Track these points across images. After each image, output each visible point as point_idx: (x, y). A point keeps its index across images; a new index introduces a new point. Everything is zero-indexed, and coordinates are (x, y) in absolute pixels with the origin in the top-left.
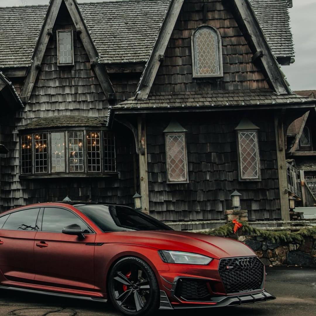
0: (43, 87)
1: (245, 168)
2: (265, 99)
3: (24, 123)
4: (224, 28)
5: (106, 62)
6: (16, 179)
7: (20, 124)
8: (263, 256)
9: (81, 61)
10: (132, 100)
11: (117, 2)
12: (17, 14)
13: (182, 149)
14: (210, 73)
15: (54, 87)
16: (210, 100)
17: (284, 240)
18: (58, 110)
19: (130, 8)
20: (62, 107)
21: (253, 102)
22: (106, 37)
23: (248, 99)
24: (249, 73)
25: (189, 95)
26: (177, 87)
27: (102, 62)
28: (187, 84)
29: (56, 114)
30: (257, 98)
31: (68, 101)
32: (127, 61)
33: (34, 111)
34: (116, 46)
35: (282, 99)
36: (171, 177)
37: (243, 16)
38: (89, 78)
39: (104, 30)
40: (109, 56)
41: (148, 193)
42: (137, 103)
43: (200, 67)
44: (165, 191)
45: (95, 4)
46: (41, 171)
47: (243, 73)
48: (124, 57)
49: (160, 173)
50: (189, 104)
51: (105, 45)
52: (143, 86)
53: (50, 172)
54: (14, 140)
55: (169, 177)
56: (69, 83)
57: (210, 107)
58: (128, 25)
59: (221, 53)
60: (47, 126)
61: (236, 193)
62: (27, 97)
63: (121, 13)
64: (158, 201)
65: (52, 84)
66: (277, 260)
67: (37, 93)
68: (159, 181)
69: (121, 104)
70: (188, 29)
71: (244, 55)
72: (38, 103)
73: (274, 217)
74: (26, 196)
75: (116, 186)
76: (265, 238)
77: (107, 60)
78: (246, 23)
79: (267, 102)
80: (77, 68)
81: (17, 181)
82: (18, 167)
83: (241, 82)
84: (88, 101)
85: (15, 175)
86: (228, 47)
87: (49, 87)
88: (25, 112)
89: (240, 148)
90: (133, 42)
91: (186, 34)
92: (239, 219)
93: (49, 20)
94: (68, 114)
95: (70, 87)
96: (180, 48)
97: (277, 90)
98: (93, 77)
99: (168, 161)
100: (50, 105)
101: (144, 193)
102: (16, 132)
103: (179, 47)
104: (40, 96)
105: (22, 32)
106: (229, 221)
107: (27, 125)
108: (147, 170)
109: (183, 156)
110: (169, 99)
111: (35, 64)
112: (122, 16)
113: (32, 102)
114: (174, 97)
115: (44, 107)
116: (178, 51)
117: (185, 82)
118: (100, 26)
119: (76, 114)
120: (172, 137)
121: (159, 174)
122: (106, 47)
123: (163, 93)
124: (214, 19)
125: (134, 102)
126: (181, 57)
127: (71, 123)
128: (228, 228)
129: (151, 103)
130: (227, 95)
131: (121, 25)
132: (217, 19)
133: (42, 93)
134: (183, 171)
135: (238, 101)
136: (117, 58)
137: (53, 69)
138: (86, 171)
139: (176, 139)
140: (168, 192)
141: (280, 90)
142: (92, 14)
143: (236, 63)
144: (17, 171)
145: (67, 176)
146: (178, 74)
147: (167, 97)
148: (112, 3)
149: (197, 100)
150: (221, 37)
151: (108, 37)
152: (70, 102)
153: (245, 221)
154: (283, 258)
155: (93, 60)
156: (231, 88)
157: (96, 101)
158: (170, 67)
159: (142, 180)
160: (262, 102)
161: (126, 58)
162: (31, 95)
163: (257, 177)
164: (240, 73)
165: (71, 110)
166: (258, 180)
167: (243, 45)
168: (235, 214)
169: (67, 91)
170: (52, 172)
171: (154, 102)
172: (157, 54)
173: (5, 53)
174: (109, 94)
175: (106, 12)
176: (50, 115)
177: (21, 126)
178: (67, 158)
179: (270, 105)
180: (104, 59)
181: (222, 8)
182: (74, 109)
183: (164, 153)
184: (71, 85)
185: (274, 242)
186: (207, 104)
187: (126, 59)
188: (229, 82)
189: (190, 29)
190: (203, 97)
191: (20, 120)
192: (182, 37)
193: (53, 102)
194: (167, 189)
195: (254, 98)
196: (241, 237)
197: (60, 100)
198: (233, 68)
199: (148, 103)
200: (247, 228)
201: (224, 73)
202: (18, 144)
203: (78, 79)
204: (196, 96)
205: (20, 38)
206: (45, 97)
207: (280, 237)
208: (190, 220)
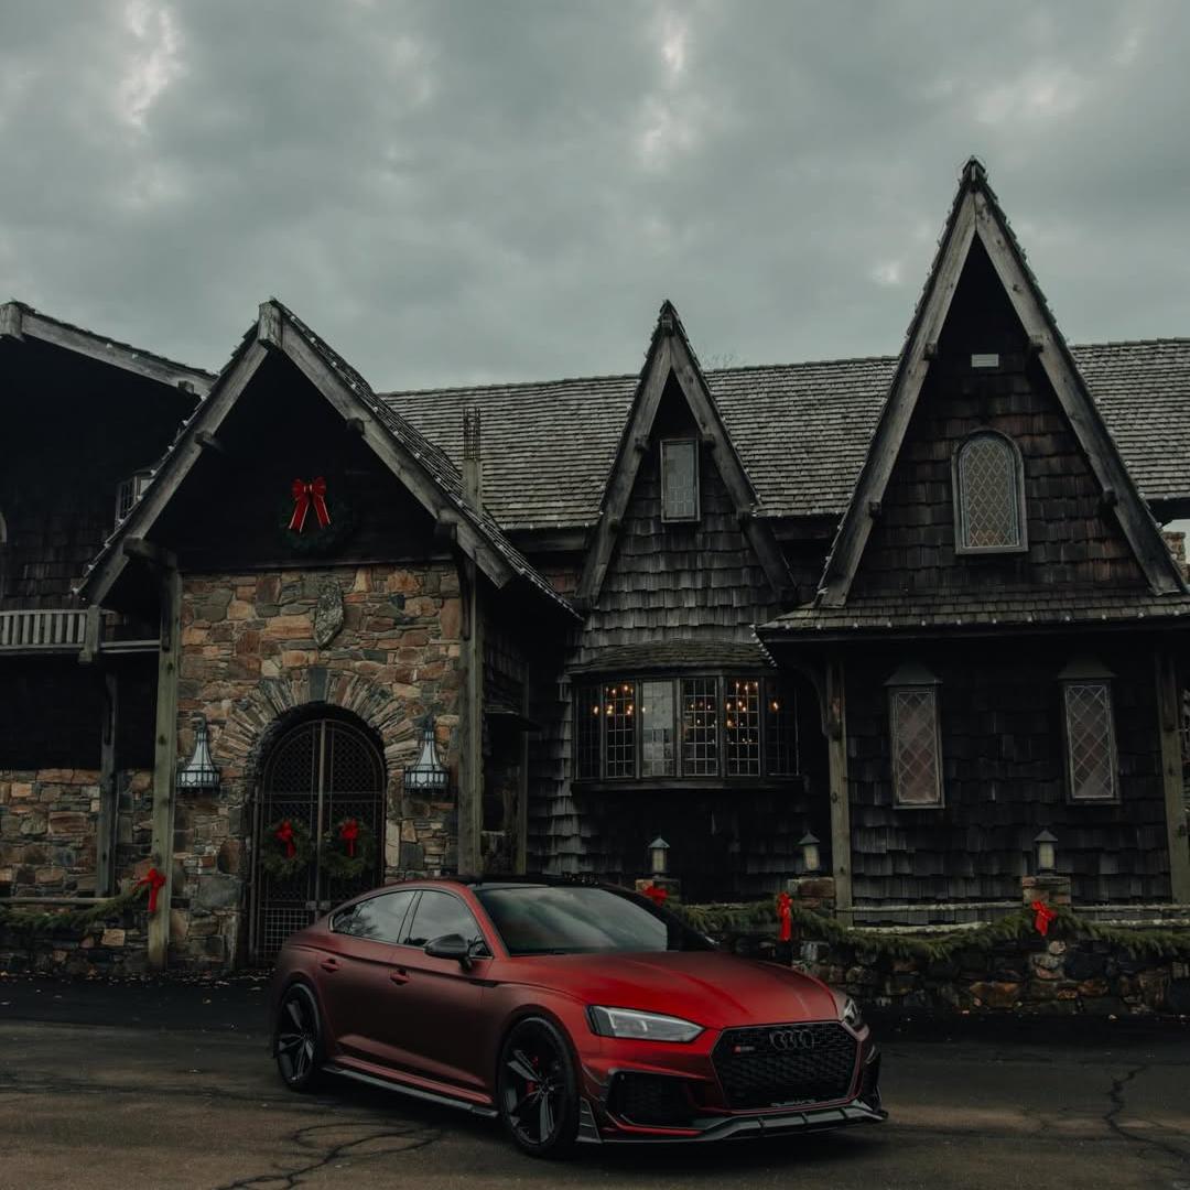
0: (629, 573)
1: (1082, 774)
2: (1122, 607)
3: (584, 658)
4: (1032, 435)
5: (771, 513)
6: (565, 791)
7: (576, 661)
8: (1109, 990)
9: (718, 512)
10: (809, 610)
11: (838, 363)
12: (600, 396)
13: (930, 726)
14: (996, 543)
15: (654, 574)
16: (991, 608)
17: (1157, 953)
18: (665, 627)
19: (864, 378)
20: (673, 622)
21: (1091, 615)
22: (788, 451)
23: (1083, 606)
24: (1091, 542)
25: (944, 597)
26: (921, 577)
27: (762, 514)
28: (944, 569)
29: (659, 637)
30: (1106, 603)
31: (686, 606)
32: (821, 511)
33: (608, 631)
34: (806, 473)
35: (1164, 605)
36: (902, 793)
37: (1068, 408)
38: (737, 551)
39: (789, 435)
40: (783, 499)
41: (848, 831)
42: (816, 618)
43: (974, 529)
44: (891, 827)
45: (784, 368)
46: (620, 773)
47: (1077, 542)
48: (817, 501)
49: (878, 783)
50: (938, 620)
51: (780, 471)
52: (835, 577)
53: (638, 777)
54: (561, 699)
55: (898, 793)
56: (690, 566)
57: (987, 626)
58: (848, 420)
59: (1023, 496)
60: (633, 666)
61: (1046, 835)
62: (591, 596)
63: (840, 391)
64: (874, 851)
65: (649, 566)
66: (1143, 1001)
67: (615, 589)
68: (876, 803)
69: (780, 620)
70: (945, 439)
71: (1080, 498)
72: (618, 611)
73: (1154, 893)
74: (587, 834)
75: (798, 809)
76: (1114, 947)
77: (776, 509)
78: (1074, 424)
79: (1128, 612)
80: (710, 529)
81: (567, 797)
82: (569, 764)
83: (1074, 563)
84: (735, 605)
85: (562, 782)
86: (1043, 480)
87: (643, 573)
88: (587, 632)
89: (1069, 725)
90: (848, 465)
91: (941, 449)
92: (1050, 900)
93: (639, 418)
94: (687, 636)
95: (693, 572)
96: (927, 484)
97: (1154, 584)
98: (745, 549)
99: (897, 754)
100: (644, 615)
101: (839, 831)
102: (565, 679)
103: (923, 482)
104: (623, 596)
105: (598, 441)
106: (1027, 905)
107: (591, 663)
108: (846, 775)
109: (931, 743)
110: (895, 607)
111: (609, 520)
112: (839, 398)
113: (603, 610)
114: (907, 602)
115: (631, 622)
116: (922, 492)
117: (938, 564)
118: (782, 424)
119: (706, 636)
120: (904, 697)
121: (875, 784)
122: (782, 477)
123: (884, 593)
124: (1007, 415)
125: (811, 614)
126: (929, 505)
127: (688, 659)
128: (1021, 921)
129: (852, 617)
130: (1035, 597)
131: (831, 422)
132: (1016, 415)
133: (626, 588)
134: (932, 778)
135: (1058, 610)
136: (798, 505)
137: (653, 532)
138: (723, 776)
139: (914, 702)
140: (897, 829)
141: (1163, 584)
142: (771, 395)
143: (1061, 520)
144: (565, 773)
145: (677, 786)
146: (921, 546)
147: (891, 602)
148: (828, 364)
149: (961, 609)
150: (1024, 456)
151: (793, 451)
152: (690, 608)
153: (1064, 904)
154: (1157, 996)
155: (742, 509)
156: (1049, 578)
157: (754, 605)
158: (903, 529)
159: (835, 801)
160: (1115, 614)
161: (821, 504)
162: (601, 593)
163: (1111, 796)
164: (1071, 542)
165: (694, 628)
166: (1112, 803)
167: (1077, 476)
168: (1039, 887)
169: (685, 583)
170: (644, 776)
171: (858, 613)
172: (866, 501)
173: (546, 493)
174: (783, 588)
175: (806, 388)
176: (646, 638)
177: (575, 665)
178: (679, 742)
179: (1134, 621)
180: (768, 506)
181: (1027, 388)
182: (700, 625)
183: (886, 735)
184: (693, 568)
185: (1133, 956)
186: (982, 618)
187: (820, 507)
188: (1043, 564)
189: (951, 439)
190: (977, 602)
191: (575, 651)
192: (931, 458)
193: (653, 609)
194: (895, 824)
195: (1097, 605)
196: (1055, 943)
197: (669, 604)
198: (1053, 531)
199: (843, 617)
200: (1067, 922)
201: (1031, 543)
202: (570, 708)
203: (710, 554)
204: (962, 599)
205: (589, 457)
206: (635, 597)
207: (1147, 945)
208: (950, 898)
